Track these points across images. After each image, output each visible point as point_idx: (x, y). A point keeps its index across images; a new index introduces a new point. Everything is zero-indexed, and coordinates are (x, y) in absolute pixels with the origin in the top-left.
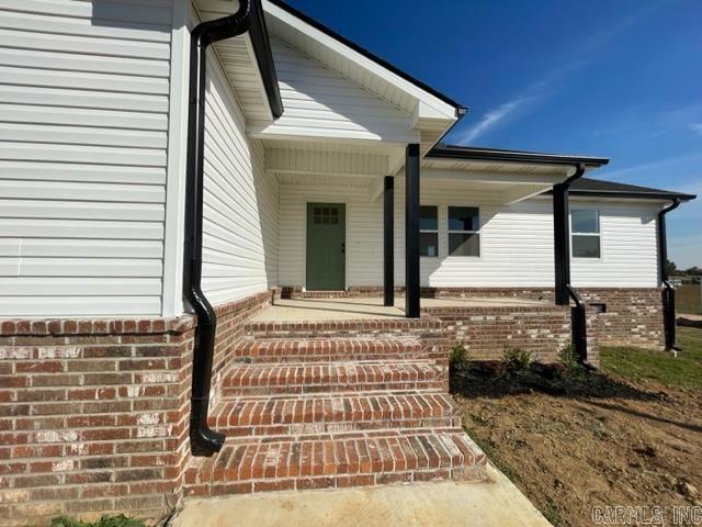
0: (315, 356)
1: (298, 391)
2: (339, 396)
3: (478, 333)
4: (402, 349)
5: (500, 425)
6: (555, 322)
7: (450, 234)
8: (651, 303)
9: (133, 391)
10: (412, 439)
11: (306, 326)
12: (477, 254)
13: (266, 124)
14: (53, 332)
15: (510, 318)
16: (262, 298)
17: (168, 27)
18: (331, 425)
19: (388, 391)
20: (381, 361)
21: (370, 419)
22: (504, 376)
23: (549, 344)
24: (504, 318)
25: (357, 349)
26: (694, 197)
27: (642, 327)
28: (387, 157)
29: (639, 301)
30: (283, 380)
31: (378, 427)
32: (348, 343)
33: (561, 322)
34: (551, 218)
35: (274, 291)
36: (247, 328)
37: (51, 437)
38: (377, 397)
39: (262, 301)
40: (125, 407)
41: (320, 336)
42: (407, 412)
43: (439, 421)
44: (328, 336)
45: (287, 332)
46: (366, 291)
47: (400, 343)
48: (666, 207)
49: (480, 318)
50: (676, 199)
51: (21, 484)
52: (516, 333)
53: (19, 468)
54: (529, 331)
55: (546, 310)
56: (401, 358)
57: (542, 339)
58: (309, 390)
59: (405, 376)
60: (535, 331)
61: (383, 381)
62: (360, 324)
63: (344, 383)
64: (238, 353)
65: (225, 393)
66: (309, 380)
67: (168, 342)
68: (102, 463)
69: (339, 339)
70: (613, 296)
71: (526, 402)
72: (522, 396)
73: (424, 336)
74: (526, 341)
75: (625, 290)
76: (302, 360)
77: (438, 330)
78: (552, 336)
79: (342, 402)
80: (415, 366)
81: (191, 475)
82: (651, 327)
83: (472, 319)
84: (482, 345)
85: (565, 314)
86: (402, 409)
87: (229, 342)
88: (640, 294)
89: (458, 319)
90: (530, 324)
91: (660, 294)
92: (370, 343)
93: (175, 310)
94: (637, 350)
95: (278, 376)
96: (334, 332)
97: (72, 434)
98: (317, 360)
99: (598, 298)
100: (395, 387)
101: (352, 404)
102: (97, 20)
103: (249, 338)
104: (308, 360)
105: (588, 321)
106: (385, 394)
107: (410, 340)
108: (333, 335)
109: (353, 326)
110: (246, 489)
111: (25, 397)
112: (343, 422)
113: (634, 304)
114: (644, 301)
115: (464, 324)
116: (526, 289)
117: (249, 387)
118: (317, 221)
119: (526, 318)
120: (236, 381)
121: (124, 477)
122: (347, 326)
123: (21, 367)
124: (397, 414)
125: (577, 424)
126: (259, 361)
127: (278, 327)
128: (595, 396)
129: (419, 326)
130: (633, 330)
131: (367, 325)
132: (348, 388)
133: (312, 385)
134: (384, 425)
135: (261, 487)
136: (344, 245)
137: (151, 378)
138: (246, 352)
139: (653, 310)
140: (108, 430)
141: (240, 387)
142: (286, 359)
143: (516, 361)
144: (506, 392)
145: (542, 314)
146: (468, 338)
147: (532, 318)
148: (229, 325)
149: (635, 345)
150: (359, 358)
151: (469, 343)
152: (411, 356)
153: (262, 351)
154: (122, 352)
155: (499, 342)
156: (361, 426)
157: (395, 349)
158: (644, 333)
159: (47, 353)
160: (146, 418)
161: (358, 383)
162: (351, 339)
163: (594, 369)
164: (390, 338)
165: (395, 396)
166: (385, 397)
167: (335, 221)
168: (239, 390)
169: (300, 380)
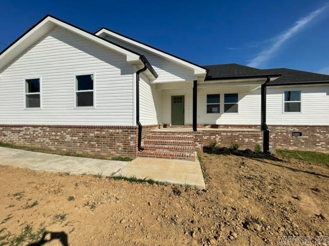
0: (164, 138)
1: (159, 144)
3: (224, 139)
4: (186, 138)
7: (225, 105)
9: (129, 138)
10: (180, 153)
12: (237, 112)
13: (154, 80)
14: (118, 128)
15: (237, 134)
17: (133, 73)
20: (181, 140)
21: (173, 149)
23: (253, 144)
24: (234, 134)
27: (323, 143)
29: (322, 131)
33: (258, 136)
35: (160, 125)
36: (150, 132)
37: (118, 144)
38: (176, 146)
39: (155, 127)
40: (128, 140)
41: (167, 135)
44: (169, 134)
49: (225, 134)
51: (115, 151)
52: (239, 139)
53: (114, 148)
54: (245, 139)
56: (186, 140)
57: (250, 142)
60: (247, 139)
63: (170, 144)
64: (147, 137)
65: (144, 144)
67: (134, 130)
68: (125, 149)
70: (306, 129)
74: (243, 143)
75: (313, 127)
78: (254, 141)
79: (168, 146)
81: (138, 153)
83: (222, 134)
84: (226, 143)
86: (180, 148)
88: (323, 128)
89: (217, 134)
90: (245, 136)
93: (135, 125)
96: (171, 134)
97: (121, 144)
99: (298, 130)
100: (182, 145)
101: (170, 147)
102: (122, 74)
103: (150, 134)
104: (162, 139)
107: (190, 137)
109: (176, 132)
110: (147, 157)
111: (115, 138)
112: (167, 149)
113: (318, 133)
114: (325, 132)
117: (149, 143)
118: (175, 102)
119: (244, 134)
121: (128, 151)
123: (114, 133)
129: (194, 133)
130: (317, 144)
131: (179, 132)
133: (162, 143)
134: (176, 151)
135: (150, 157)
136: (184, 110)
137: (132, 136)
138: (149, 137)
140: (126, 144)
141: (147, 143)
142: (157, 139)
143: (235, 148)
146: (220, 140)
147: (246, 134)
148: (145, 130)
149: (318, 151)
150: (175, 139)
152: (189, 140)
153: (153, 137)
154: (128, 131)
156: (171, 151)
157: (184, 138)
158: (324, 146)
159: (117, 131)
160: (131, 142)
161: (173, 144)
162: (174, 136)
163: (270, 153)
167: (181, 101)
169: (160, 142)
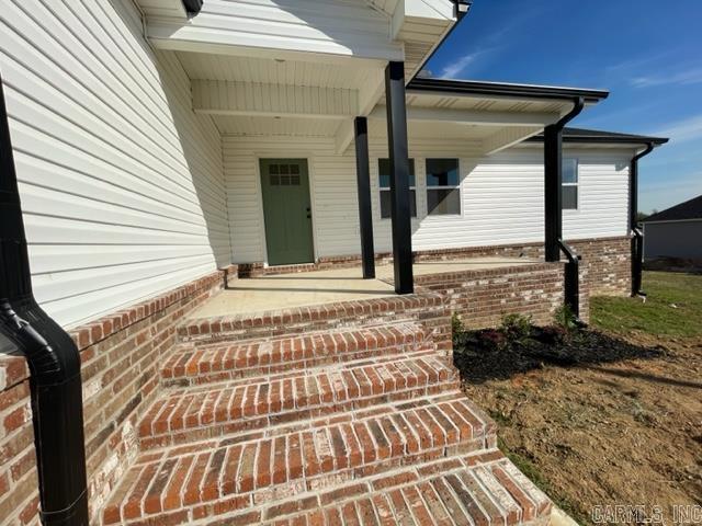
0: (283, 363)
1: (262, 424)
2: (323, 423)
3: (470, 301)
4: (400, 340)
5: (529, 423)
6: (548, 281)
7: (428, 191)
8: (622, 251)
10: (436, 482)
11: (267, 320)
12: (458, 211)
13: (176, 22)
15: (503, 280)
16: (206, 283)
18: (316, 480)
19: (391, 404)
20: (373, 359)
21: (373, 459)
22: (506, 348)
23: (542, 305)
24: (497, 281)
25: (342, 347)
26: (666, 140)
27: (612, 275)
28: (357, 91)
29: (610, 251)
30: (236, 412)
31: (387, 468)
32: (327, 338)
33: (553, 281)
34: (541, 168)
35: (226, 271)
36: (182, 332)
38: (377, 418)
39: (208, 287)
41: (288, 331)
42: (425, 441)
43: (467, 446)
44: (299, 330)
45: (241, 332)
46: (339, 261)
47: (396, 332)
48: (639, 153)
49: (473, 283)
50: (650, 144)
52: (509, 296)
54: (523, 293)
55: (540, 269)
56: (400, 352)
57: (535, 300)
58: (279, 420)
59: (412, 382)
60: (529, 292)
61: (383, 391)
62: (341, 310)
63: (329, 402)
64: (166, 374)
65: (144, 446)
66: (276, 406)
69: (315, 332)
70: (588, 247)
71: (542, 382)
72: (536, 373)
73: (423, 316)
74: (520, 304)
75: (599, 241)
76: (265, 371)
77: (438, 308)
78: (545, 296)
79: (328, 433)
80: (419, 362)
82: (620, 275)
83: (464, 285)
84: (475, 313)
85: (558, 271)
86: (418, 438)
87: (144, 364)
88: (613, 243)
89: (449, 287)
90: (524, 285)
91: (629, 242)
92: (357, 334)
94: (610, 299)
95: (229, 407)
96: (307, 324)
98: (287, 368)
100: (399, 397)
101: (344, 436)
103: (187, 345)
104: (273, 370)
105: (580, 277)
106: (388, 410)
107: (407, 325)
108: (306, 329)
112: (334, 472)
113: (606, 254)
114: (615, 250)
115: (455, 292)
116: (508, 246)
117: (185, 430)
118: (274, 182)
119: (520, 279)
120: (161, 426)
122: (324, 314)
124: (412, 446)
125: (610, 405)
126: (200, 381)
127: (227, 326)
128: (604, 361)
129: (415, 305)
130: (604, 279)
131: (350, 311)
132: (336, 408)
133: (283, 412)
134: (393, 464)
136: (309, 210)
138: (180, 371)
139: (622, 258)
141: (170, 432)
142: (242, 374)
143: (514, 329)
144: (516, 370)
145: (537, 273)
146: (460, 306)
147: (526, 278)
148: (141, 339)
149: (606, 294)
150: (345, 359)
151: (462, 312)
152: (412, 348)
153: (205, 367)
155: (492, 308)
156: (361, 473)
157: (391, 341)
158: (614, 281)
161: (348, 400)
162: (331, 332)
163: (586, 326)
164: (381, 323)
165: (401, 413)
166: (389, 416)
167: (296, 182)
168: (168, 438)
169: (263, 408)
